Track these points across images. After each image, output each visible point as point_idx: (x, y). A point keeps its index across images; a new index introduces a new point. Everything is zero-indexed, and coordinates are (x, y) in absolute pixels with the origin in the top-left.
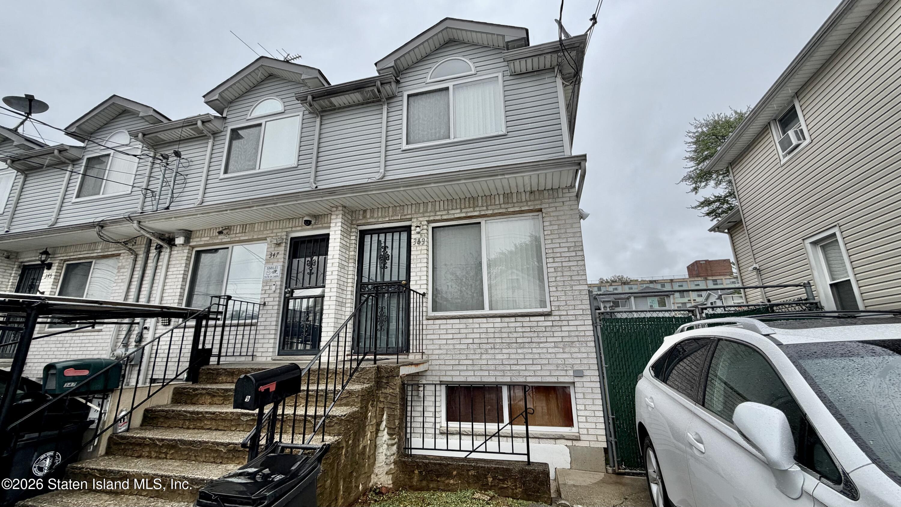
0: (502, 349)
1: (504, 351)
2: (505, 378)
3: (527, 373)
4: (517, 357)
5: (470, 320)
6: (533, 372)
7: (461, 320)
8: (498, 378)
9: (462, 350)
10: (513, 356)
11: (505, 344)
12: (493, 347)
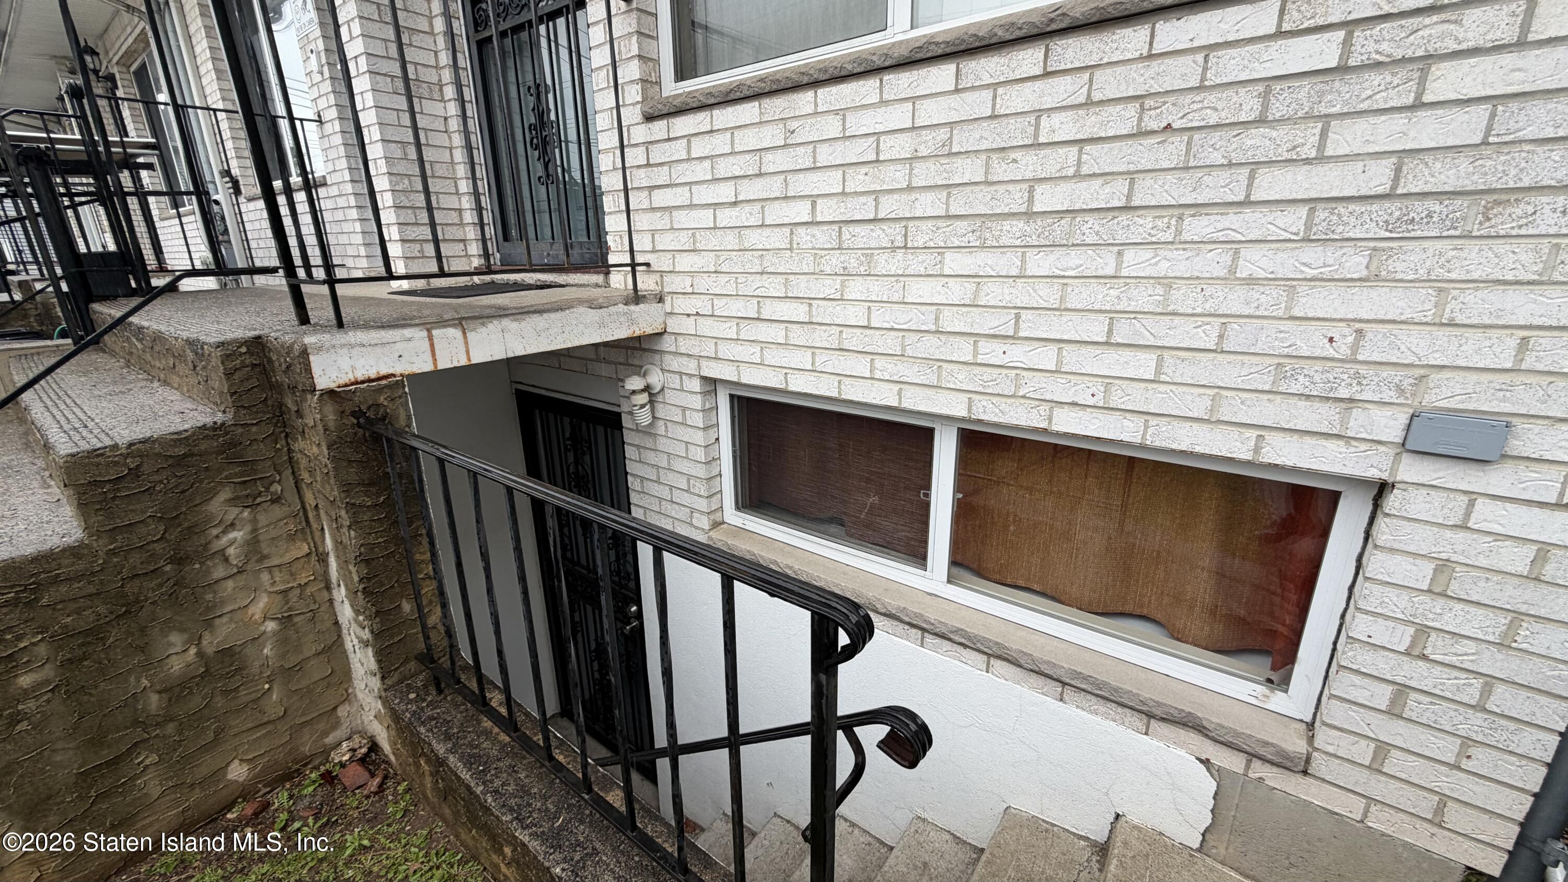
0: (941, 250)
1: (954, 262)
2: (942, 395)
3: (1058, 390)
4: (1021, 294)
5: (804, 101)
6: (1098, 387)
7: (767, 102)
8: (909, 391)
9: (769, 256)
10: (994, 293)
11: (962, 225)
12: (899, 242)
